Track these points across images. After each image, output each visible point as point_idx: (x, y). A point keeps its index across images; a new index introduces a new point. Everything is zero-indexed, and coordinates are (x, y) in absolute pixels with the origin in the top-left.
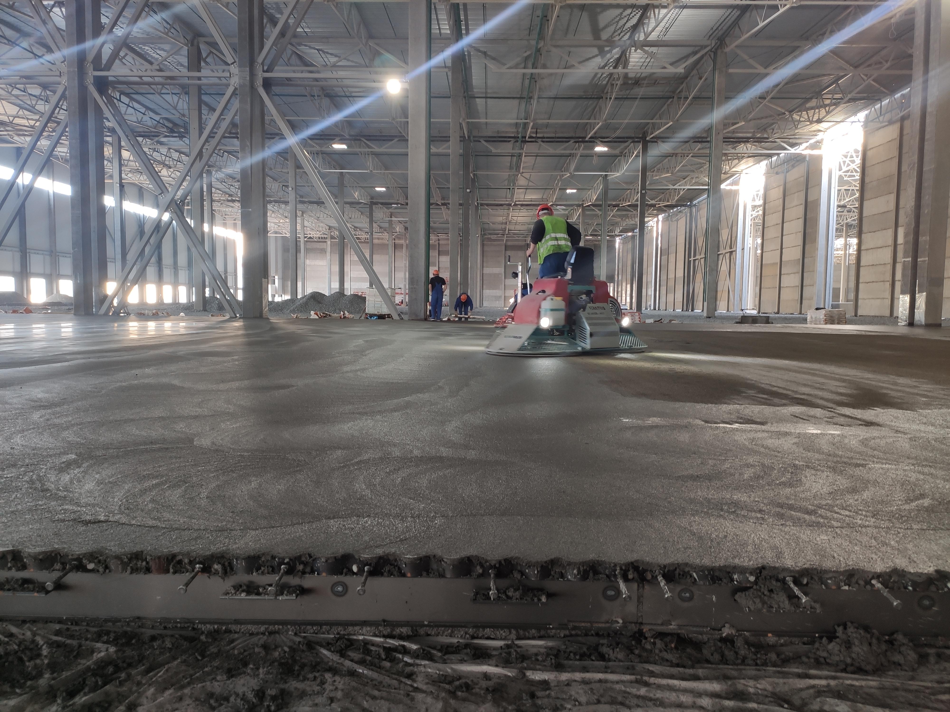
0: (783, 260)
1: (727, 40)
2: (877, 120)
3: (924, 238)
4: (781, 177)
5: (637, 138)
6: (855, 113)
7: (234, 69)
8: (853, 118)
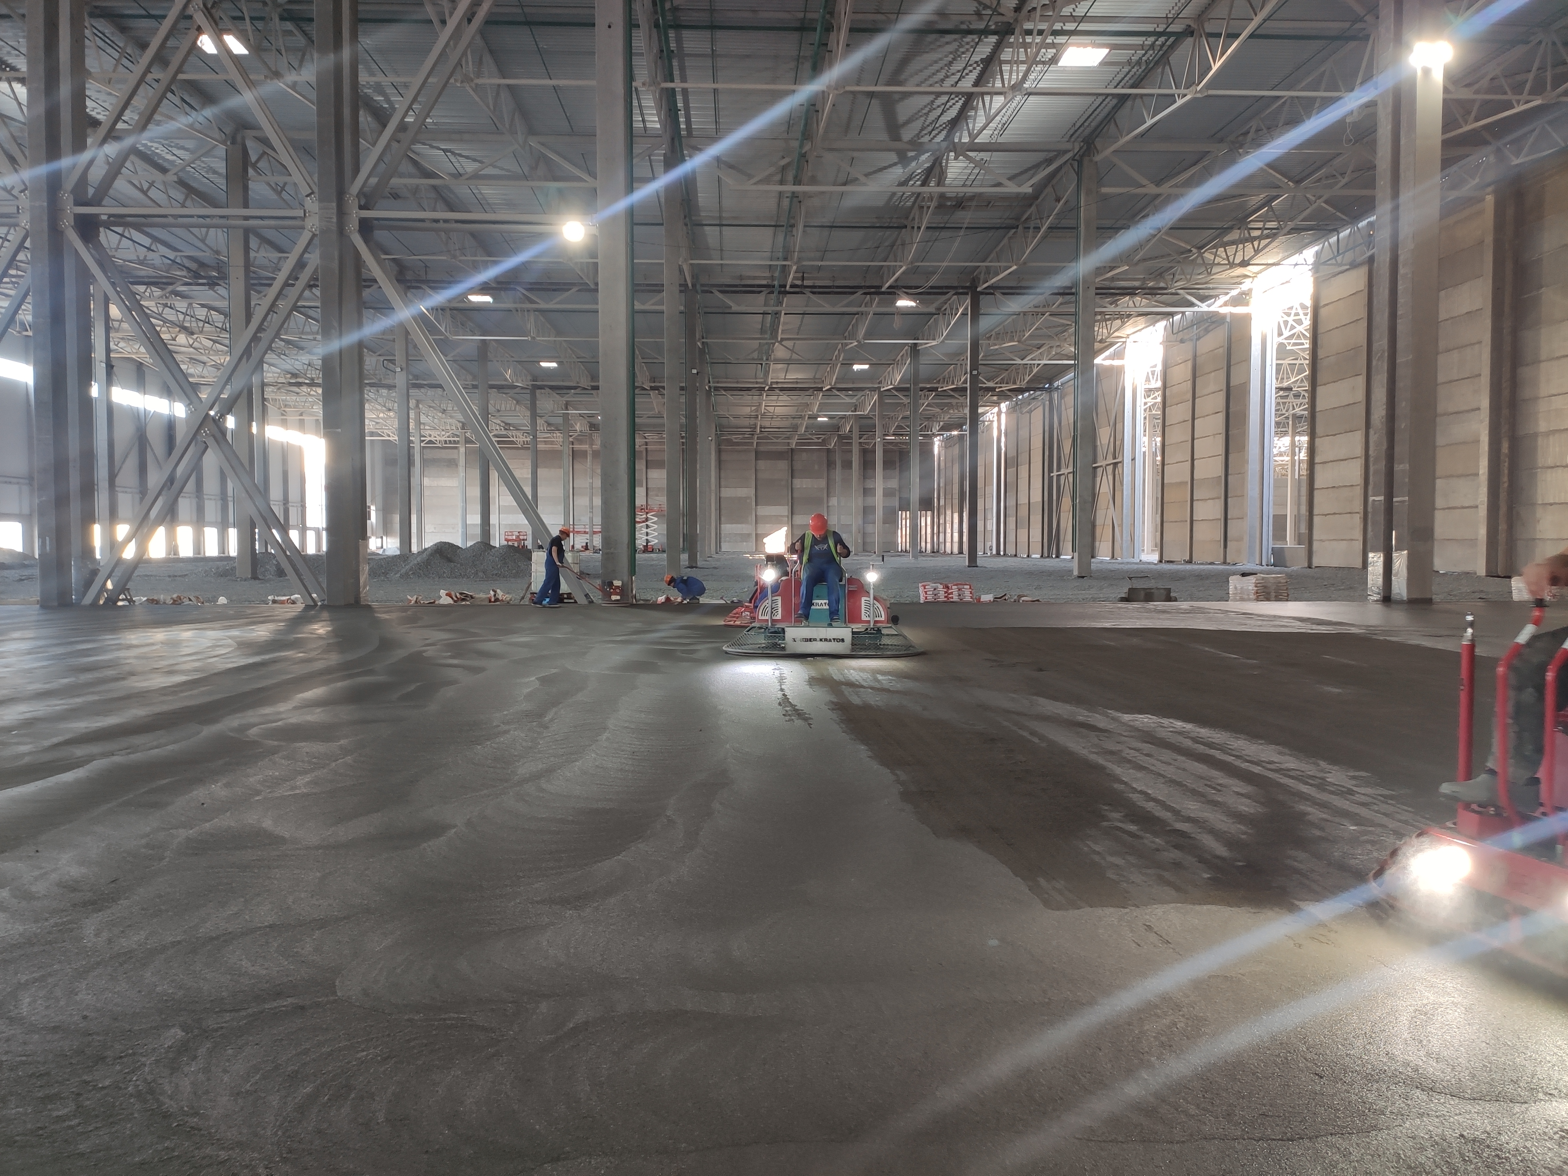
0: (1195, 477)
1: (1098, 143)
2: (1333, 261)
3: (1401, 466)
4: (1188, 347)
5: (963, 288)
6: (1300, 250)
7: (312, 205)
8: (1296, 258)
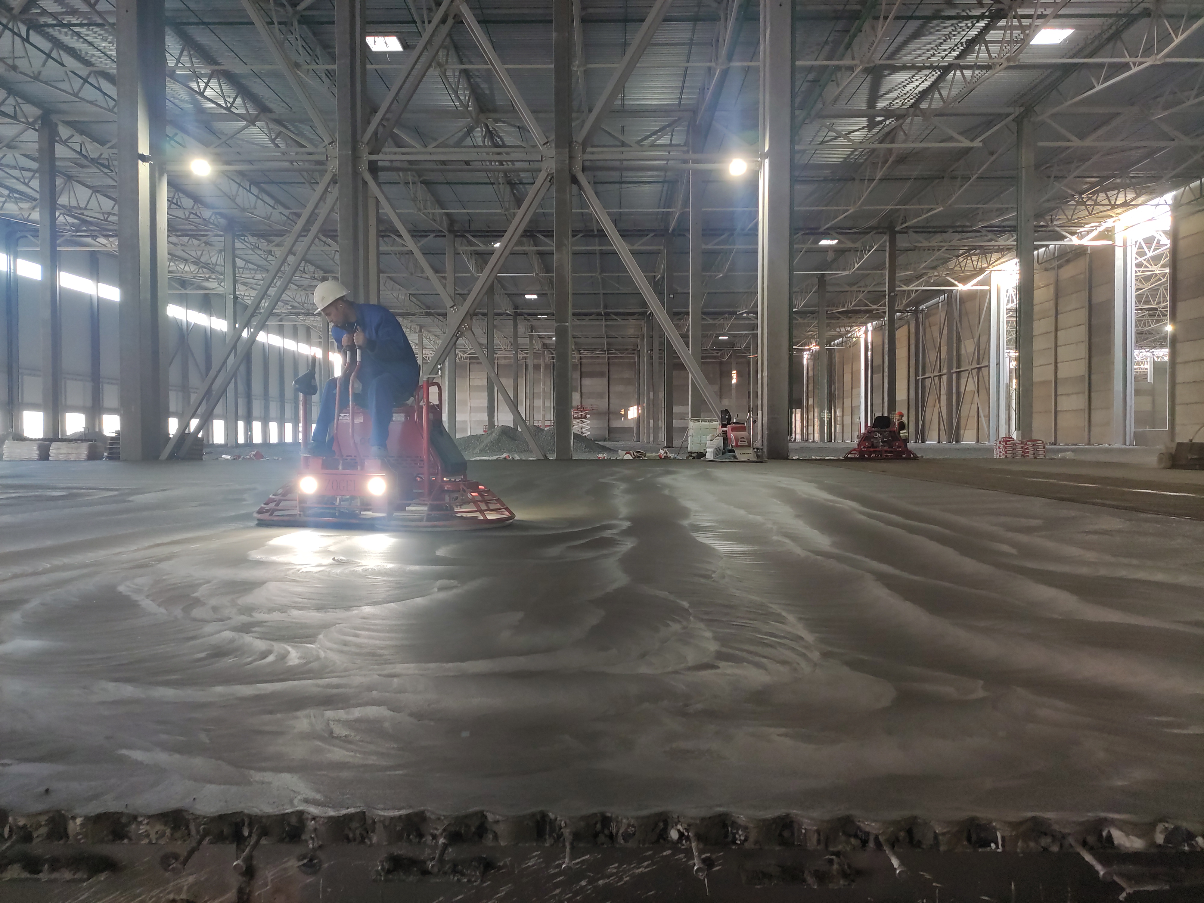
0: (1059, 376)
1: (1038, 107)
4: (1050, 274)
5: (882, 228)
7: (548, 151)
8: (1158, 200)
